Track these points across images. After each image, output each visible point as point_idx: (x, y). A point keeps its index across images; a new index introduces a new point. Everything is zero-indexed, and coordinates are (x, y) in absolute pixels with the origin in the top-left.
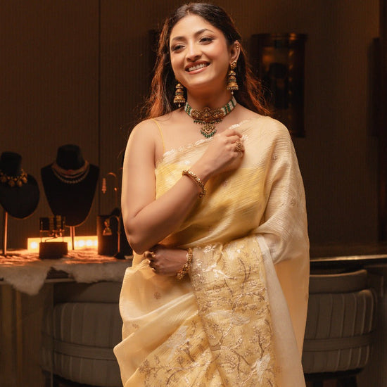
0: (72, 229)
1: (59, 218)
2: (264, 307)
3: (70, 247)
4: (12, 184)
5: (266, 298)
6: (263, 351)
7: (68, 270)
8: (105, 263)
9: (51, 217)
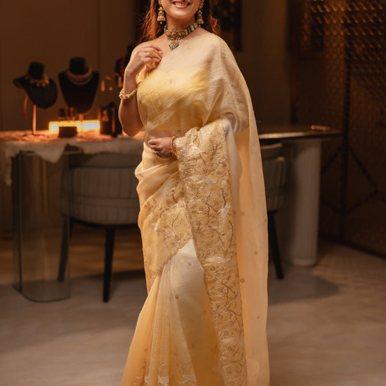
0: (81, 116)
1: (72, 109)
2: (226, 171)
3: (79, 130)
4: (38, 85)
5: (227, 165)
6: (225, 202)
7: (78, 145)
8: (104, 141)
9: (66, 108)
